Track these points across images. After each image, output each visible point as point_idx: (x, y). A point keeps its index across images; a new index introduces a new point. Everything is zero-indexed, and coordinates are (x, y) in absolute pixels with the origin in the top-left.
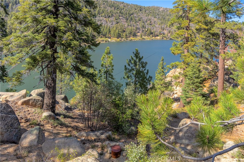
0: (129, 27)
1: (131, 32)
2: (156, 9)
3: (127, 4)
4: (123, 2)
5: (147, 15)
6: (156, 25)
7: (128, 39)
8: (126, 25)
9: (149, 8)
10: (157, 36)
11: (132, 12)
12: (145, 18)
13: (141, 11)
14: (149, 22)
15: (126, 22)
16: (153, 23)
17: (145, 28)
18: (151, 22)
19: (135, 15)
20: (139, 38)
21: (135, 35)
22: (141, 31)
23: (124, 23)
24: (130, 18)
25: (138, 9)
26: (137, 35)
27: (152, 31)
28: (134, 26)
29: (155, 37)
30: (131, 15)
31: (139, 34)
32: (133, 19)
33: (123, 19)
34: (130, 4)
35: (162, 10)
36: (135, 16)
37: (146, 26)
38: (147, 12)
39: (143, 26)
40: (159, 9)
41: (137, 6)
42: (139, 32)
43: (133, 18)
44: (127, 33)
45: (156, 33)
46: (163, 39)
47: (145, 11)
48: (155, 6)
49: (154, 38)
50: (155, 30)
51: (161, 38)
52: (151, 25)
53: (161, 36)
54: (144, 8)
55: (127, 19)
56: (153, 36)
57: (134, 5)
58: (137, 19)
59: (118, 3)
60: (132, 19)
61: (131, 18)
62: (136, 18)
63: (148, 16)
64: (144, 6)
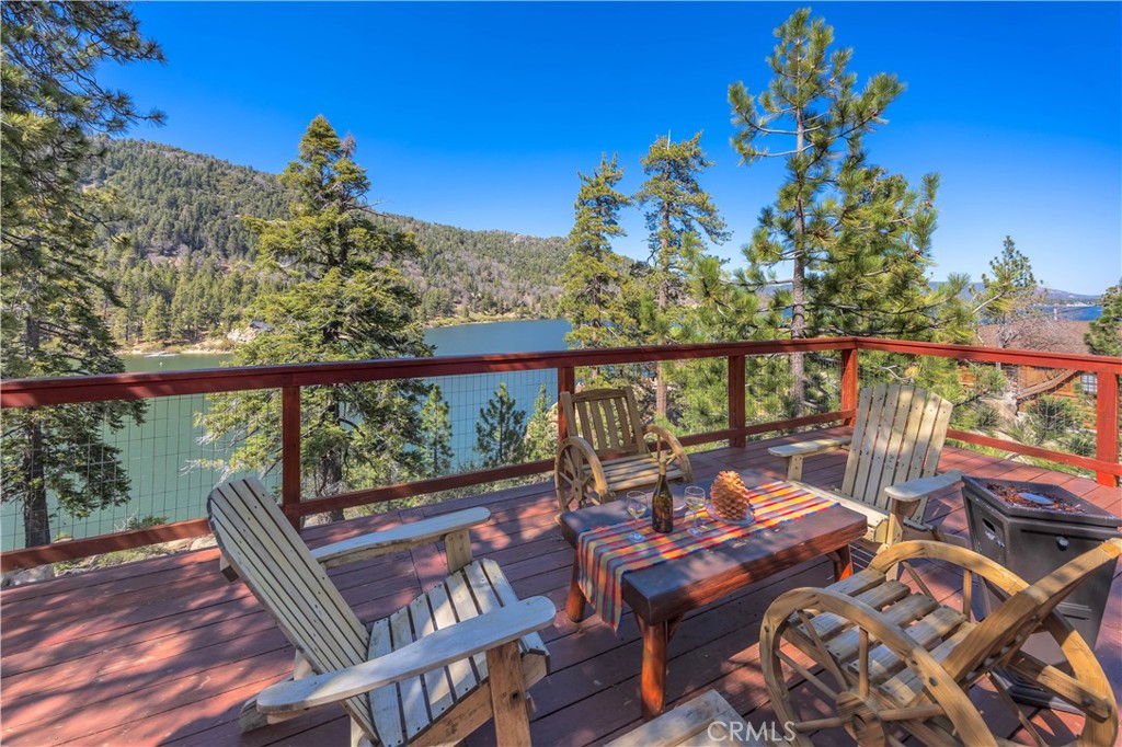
0: (432, 288)
1: (438, 304)
2: (501, 239)
3: (424, 224)
4: (412, 219)
5: (481, 255)
6: (503, 283)
7: (430, 322)
8: (423, 285)
9: (484, 235)
10: (509, 310)
11: (438, 247)
12: (473, 264)
13: (462, 243)
14: (485, 274)
15: (423, 275)
16: (496, 277)
17: (477, 290)
18: (490, 274)
19: (448, 256)
20: (462, 318)
21: (448, 311)
22: (465, 300)
23: (417, 278)
24: (434, 265)
25: (456, 238)
26: (455, 309)
27: (495, 298)
28: (445, 285)
29: (502, 314)
30: (435, 256)
31: (459, 307)
32: (443, 267)
33: (414, 265)
34: (432, 224)
35: (519, 241)
36: (446, 257)
37: (479, 284)
38: (479, 246)
39: (470, 286)
40: (509, 240)
41: (450, 229)
42: (460, 303)
43: (441, 263)
44: (428, 305)
45: (505, 303)
46: (522, 317)
47: (475, 245)
48: (499, 229)
49: (499, 316)
50: (501, 295)
51: (519, 315)
52: (491, 281)
53: (519, 310)
54: (472, 237)
55: (426, 268)
56: (497, 312)
57: (445, 227)
58: (453, 266)
59: (396, 221)
60: (438, 267)
61: (437, 264)
62: (451, 265)
63: (483, 258)
64: (472, 231)
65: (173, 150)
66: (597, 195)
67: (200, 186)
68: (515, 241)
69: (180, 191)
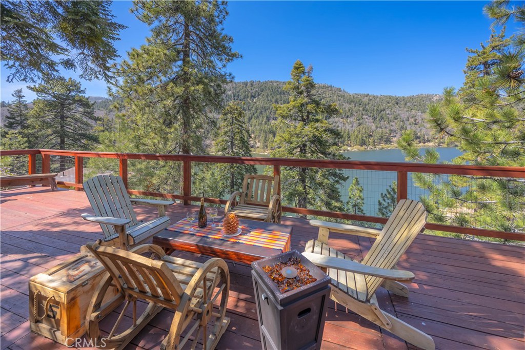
0: (378, 129)
1: (382, 137)
2: (424, 99)
3: (374, 96)
4: (368, 95)
5: (409, 110)
6: (425, 125)
7: (377, 146)
8: (374, 127)
9: (412, 98)
10: (429, 141)
11: (382, 108)
12: (404, 114)
13: (397, 104)
14: (412, 120)
15: (373, 123)
16: (420, 122)
17: (406, 129)
18: (415, 120)
19: (388, 112)
20: (396, 145)
21: (388, 141)
22: (398, 135)
23: (370, 124)
24: (380, 117)
25: (393, 102)
26: (392, 140)
27: (419, 134)
28: (386, 127)
29: (424, 143)
30: (380, 112)
31: (395, 139)
32: (385, 118)
33: (369, 118)
34: (379, 95)
35: (438, 98)
36: (387, 112)
37: (408, 126)
38: (408, 104)
39: (402, 127)
40: (430, 99)
41: (390, 97)
42: (395, 137)
43: (384, 116)
44: (376, 138)
45: (426, 137)
46: (439, 146)
47: (406, 104)
48: (423, 93)
49: (421, 144)
50: (423, 132)
51: (437, 144)
52: (416, 124)
53: (436, 141)
54: (404, 100)
55: (375, 119)
56: (420, 142)
57: (387, 96)
58: (391, 117)
59: (359, 97)
60: (382, 118)
61: (381, 116)
62: (390, 116)
63: (411, 111)
64: (403, 97)
65: (276, 82)
66: (483, 61)
67: (284, 94)
68: (435, 99)
69: (278, 96)
